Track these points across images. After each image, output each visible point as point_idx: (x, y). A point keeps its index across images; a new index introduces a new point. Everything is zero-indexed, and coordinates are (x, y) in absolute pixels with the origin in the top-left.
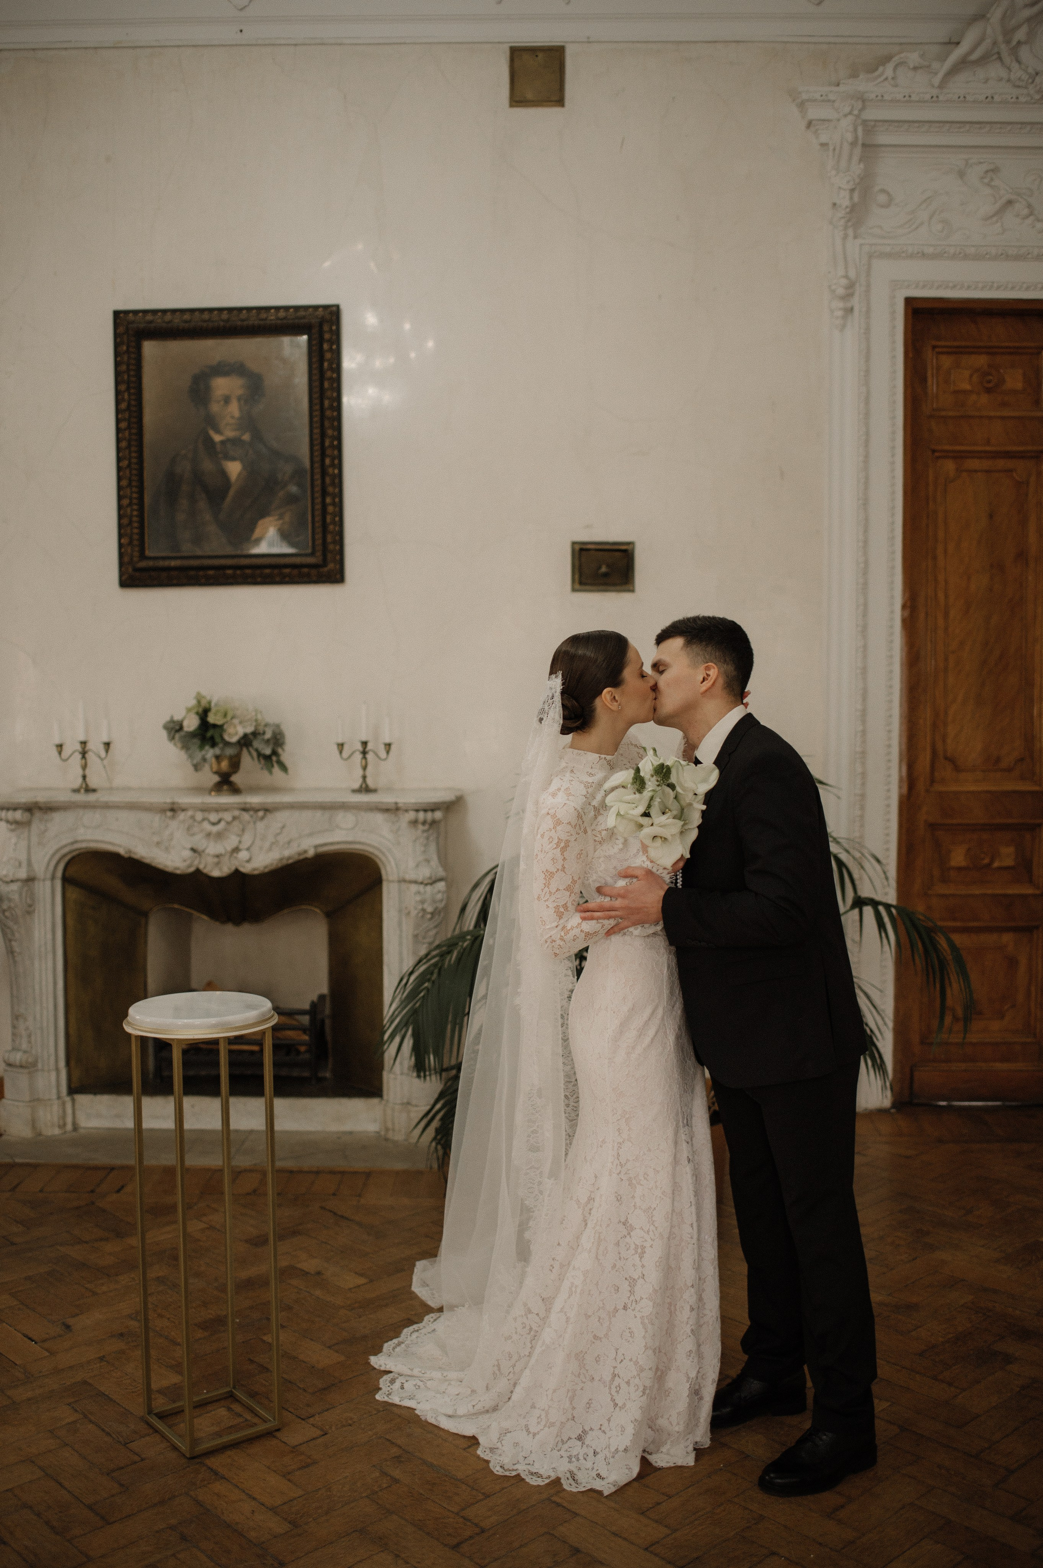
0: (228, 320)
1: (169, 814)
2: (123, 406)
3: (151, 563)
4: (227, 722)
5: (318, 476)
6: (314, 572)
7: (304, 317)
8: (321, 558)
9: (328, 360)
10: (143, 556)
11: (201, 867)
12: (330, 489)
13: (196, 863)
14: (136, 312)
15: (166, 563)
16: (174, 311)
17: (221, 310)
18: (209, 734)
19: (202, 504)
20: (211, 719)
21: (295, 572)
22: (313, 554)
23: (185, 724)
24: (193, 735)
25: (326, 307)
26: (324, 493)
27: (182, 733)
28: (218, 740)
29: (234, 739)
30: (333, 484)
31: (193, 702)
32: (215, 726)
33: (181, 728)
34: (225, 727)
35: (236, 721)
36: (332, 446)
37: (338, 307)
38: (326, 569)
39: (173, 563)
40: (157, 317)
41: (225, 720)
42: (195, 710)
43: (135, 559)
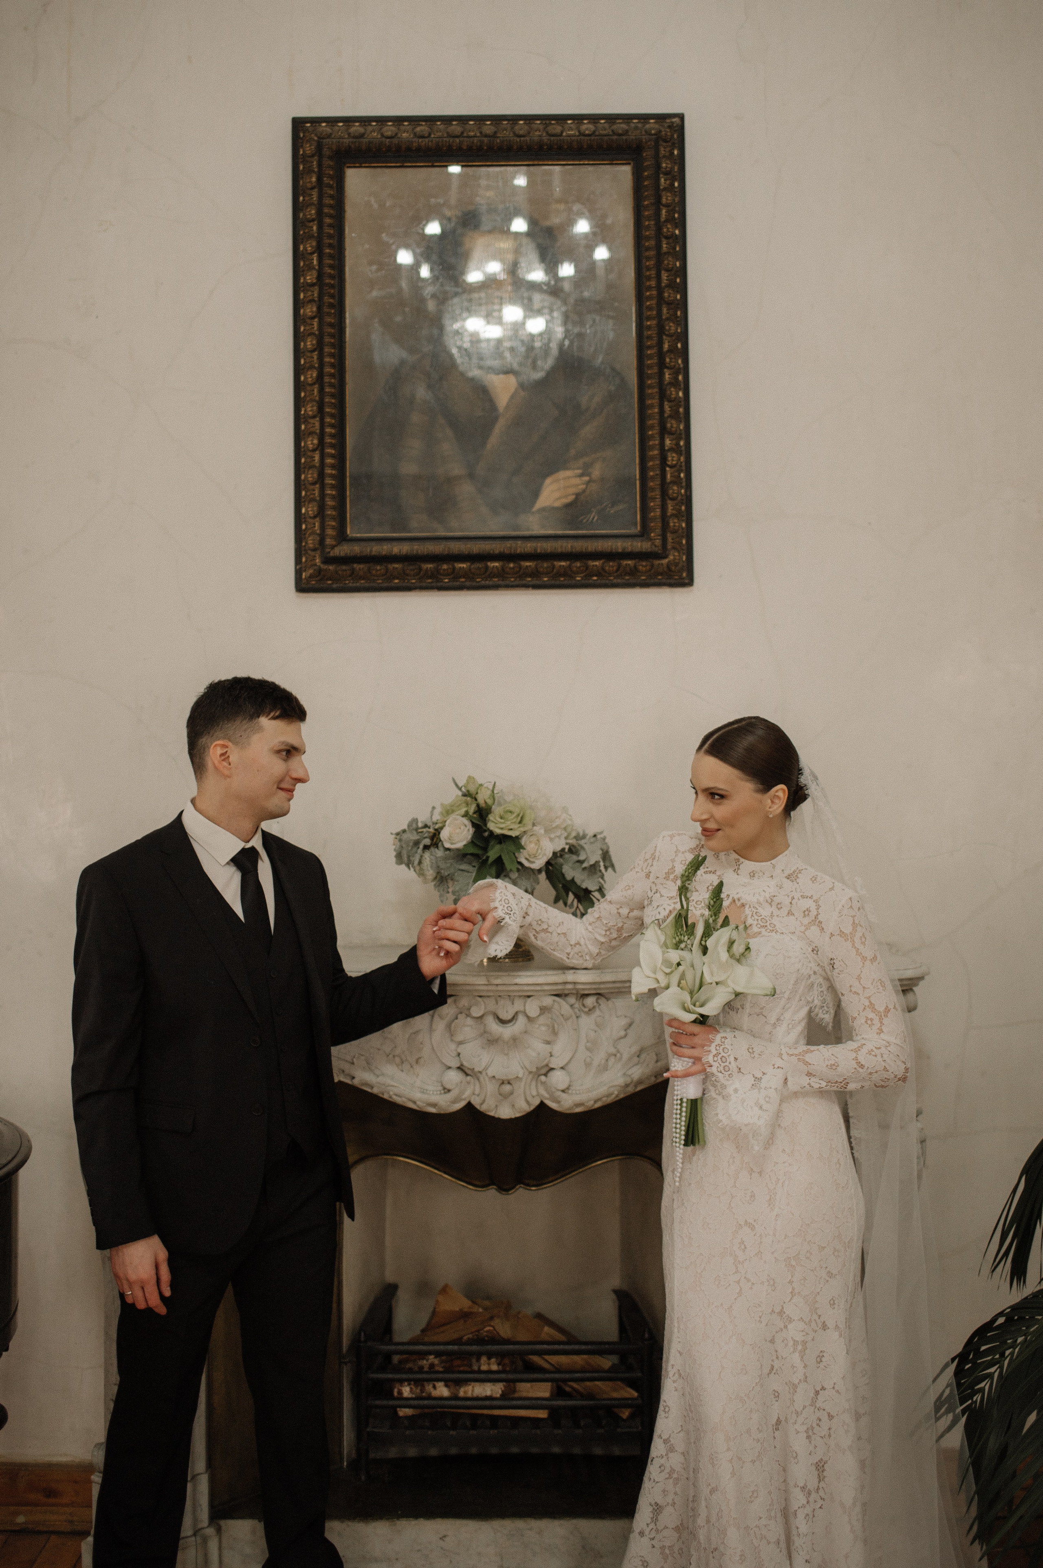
0: (494, 135)
2: (311, 277)
3: (356, 549)
4: (525, 832)
5: (653, 401)
6: (643, 566)
7: (626, 132)
8: (658, 542)
9: (667, 206)
10: (342, 537)
11: (476, 1102)
12: (671, 424)
13: (467, 1093)
14: (332, 121)
15: (385, 549)
16: (399, 120)
17: (480, 119)
18: (492, 854)
19: (448, 447)
20: (495, 825)
21: (611, 565)
22: (644, 533)
23: (444, 835)
24: (461, 855)
25: (661, 118)
26: (664, 431)
27: (440, 853)
28: (508, 865)
29: (539, 863)
30: (675, 415)
31: (454, 794)
32: (503, 839)
33: (435, 840)
34: (523, 841)
35: (539, 830)
36: (673, 350)
37: (681, 117)
38: (665, 561)
39: (397, 549)
40: (370, 128)
41: (522, 829)
42: (463, 811)
43: (328, 541)
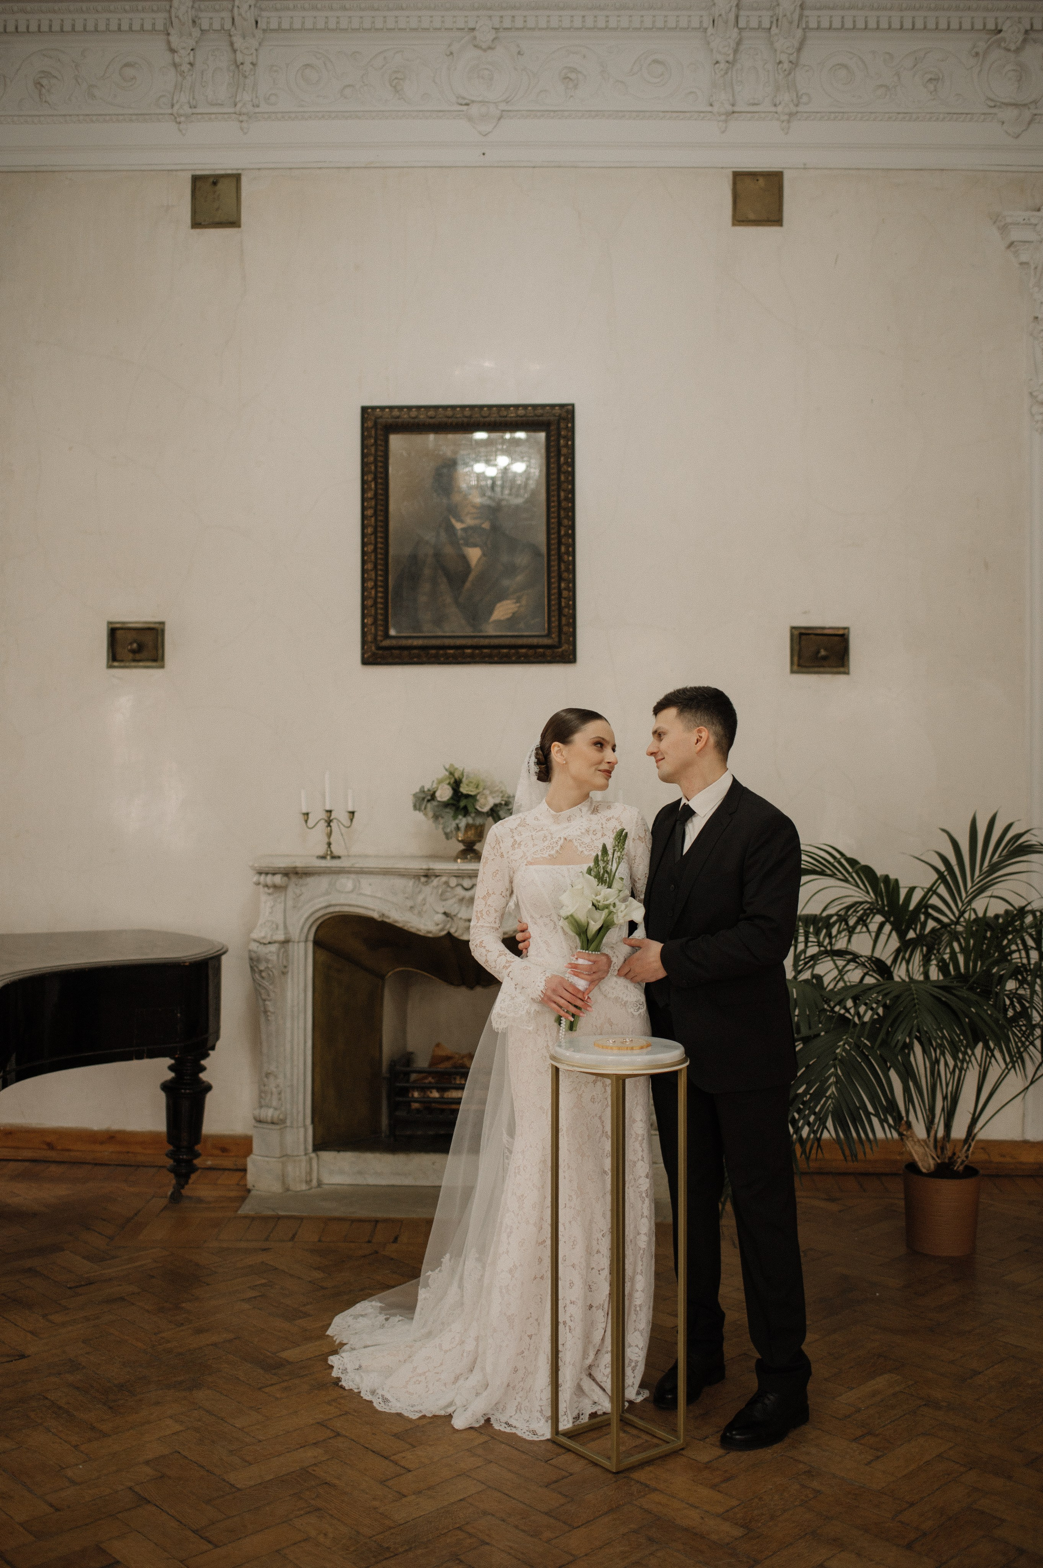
0: (471, 417)
1: (423, 879)
2: (370, 495)
3: (394, 642)
4: (478, 793)
5: (554, 563)
6: (548, 652)
7: (542, 415)
8: (556, 640)
9: (564, 455)
10: (387, 636)
11: (452, 931)
12: (565, 575)
13: (448, 926)
14: (382, 408)
15: (409, 642)
16: (419, 408)
17: (463, 407)
18: (462, 804)
19: (444, 586)
20: (464, 789)
21: (531, 652)
22: (549, 635)
23: (438, 794)
24: (446, 805)
25: (562, 406)
26: (560, 579)
27: (435, 803)
28: (470, 809)
29: (486, 809)
30: (567, 570)
31: (444, 773)
32: (467, 796)
33: (433, 797)
34: (478, 797)
35: (487, 792)
36: (567, 534)
37: (573, 405)
38: (560, 650)
39: (416, 642)
40: (403, 413)
41: (478, 791)
42: (447, 782)
43: (379, 638)
